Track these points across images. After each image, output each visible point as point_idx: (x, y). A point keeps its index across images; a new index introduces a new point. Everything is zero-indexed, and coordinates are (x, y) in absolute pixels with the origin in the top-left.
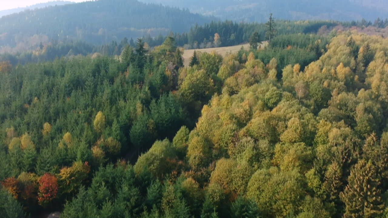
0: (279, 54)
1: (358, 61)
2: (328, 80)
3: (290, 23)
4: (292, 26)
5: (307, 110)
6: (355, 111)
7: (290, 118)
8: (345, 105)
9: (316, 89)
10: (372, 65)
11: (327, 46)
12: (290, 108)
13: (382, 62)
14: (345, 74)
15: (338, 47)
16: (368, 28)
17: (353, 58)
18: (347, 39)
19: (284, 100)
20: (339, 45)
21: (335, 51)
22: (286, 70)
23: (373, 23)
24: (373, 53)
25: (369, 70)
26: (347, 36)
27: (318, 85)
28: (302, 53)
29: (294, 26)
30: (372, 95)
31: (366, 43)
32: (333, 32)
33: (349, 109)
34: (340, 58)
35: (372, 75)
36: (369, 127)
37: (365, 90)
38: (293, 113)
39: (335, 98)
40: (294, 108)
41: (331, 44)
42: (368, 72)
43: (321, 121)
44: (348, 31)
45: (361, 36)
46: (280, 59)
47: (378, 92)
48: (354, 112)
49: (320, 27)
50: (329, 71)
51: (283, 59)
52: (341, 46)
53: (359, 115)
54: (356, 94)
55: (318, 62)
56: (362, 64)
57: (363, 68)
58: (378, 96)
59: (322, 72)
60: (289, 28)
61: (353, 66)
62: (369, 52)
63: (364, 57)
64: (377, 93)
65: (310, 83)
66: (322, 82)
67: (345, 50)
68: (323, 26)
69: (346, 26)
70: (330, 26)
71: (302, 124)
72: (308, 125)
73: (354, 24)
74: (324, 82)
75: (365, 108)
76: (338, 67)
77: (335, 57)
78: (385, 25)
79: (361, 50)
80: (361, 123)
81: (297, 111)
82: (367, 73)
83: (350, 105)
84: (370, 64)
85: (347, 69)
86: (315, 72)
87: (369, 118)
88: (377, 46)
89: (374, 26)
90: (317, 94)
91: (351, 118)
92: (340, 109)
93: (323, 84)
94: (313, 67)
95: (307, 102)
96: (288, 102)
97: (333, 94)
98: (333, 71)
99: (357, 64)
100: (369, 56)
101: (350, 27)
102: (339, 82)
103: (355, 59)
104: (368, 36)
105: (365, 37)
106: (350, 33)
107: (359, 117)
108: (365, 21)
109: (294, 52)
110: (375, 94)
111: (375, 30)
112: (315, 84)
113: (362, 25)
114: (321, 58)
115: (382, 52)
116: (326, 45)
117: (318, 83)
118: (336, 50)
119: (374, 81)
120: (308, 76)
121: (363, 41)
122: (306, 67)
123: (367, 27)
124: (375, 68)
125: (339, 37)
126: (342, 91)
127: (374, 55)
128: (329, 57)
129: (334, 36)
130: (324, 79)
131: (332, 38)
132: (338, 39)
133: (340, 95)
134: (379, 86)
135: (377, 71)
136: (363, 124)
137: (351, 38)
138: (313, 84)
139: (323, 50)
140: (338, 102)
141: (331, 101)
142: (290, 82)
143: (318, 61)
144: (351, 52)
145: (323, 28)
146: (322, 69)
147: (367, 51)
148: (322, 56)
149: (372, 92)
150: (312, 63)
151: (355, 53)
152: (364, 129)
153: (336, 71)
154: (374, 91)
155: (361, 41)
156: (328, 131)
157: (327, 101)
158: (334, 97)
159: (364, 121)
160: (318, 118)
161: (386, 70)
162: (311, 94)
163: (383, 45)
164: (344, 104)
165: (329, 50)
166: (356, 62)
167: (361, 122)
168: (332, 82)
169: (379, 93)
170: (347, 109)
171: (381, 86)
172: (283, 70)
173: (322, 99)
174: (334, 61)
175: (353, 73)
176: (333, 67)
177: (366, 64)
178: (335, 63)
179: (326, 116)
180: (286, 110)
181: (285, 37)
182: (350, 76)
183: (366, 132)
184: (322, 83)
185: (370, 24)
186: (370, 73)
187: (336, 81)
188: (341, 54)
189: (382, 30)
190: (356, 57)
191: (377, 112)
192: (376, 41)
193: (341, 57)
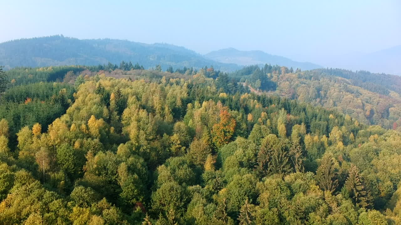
0: (12, 113)
1: (111, 109)
2: (79, 139)
3: (31, 70)
4: (32, 74)
5: (53, 195)
6: (117, 174)
7: (28, 215)
8: (105, 168)
9: (65, 153)
10: (126, 112)
11: (74, 95)
12: (27, 196)
13: (136, 108)
14: (99, 127)
15: (87, 96)
16: (115, 71)
17: (105, 107)
18: (96, 85)
19: (17, 184)
20: (87, 94)
21: (84, 101)
22: (22, 134)
23: (119, 66)
24: (125, 99)
25: (124, 118)
26: (95, 81)
27: (67, 149)
28: (43, 107)
29: (36, 74)
30: (132, 148)
31: (116, 88)
32: (80, 79)
33: (109, 172)
34: (90, 109)
35: (128, 123)
36: (136, 191)
37: (124, 143)
38: (32, 204)
39: (91, 161)
40: (33, 196)
41: (78, 92)
42: (123, 120)
43: (75, 209)
44: (95, 76)
45: (110, 80)
46: (13, 119)
47: (138, 142)
48: (115, 175)
49: (66, 73)
50: (79, 127)
51: (19, 118)
52: (90, 94)
53: (122, 178)
54: (115, 151)
55: (65, 117)
56: (116, 113)
57: (118, 117)
58: (138, 148)
59: (71, 130)
60: (30, 77)
61: (107, 116)
62: (121, 98)
63: (117, 103)
64: (137, 144)
65: (57, 146)
66: (72, 142)
67: (95, 98)
68: (69, 72)
69: (93, 70)
70: (77, 71)
71: (47, 221)
72: (56, 219)
73: (101, 68)
74: (74, 143)
75: (128, 166)
76: (90, 120)
77: (85, 108)
78: (130, 68)
79: (112, 96)
80: (127, 188)
81: (39, 200)
82: (123, 122)
83: (110, 167)
84: (124, 112)
85: (101, 120)
86: (61, 130)
87: (134, 179)
88: (127, 91)
89: (120, 69)
90: (68, 160)
91: (114, 183)
92: (99, 175)
93: (74, 145)
94: (58, 124)
95: (55, 176)
96: (24, 187)
97: (87, 157)
98: (84, 126)
99: (110, 113)
100: (122, 102)
101: (98, 71)
102: (93, 139)
103: (107, 107)
104: (117, 81)
105: (114, 81)
106: (98, 79)
107: (123, 180)
108: (111, 65)
109: (33, 107)
110: (135, 145)
111: (122, 72)
112: (63, 148)
113: (109, 69)
114: (68, 111)
115: (134, 97)
116: (73, 93)
117: (67, 145)
118: (85, 99)
119: (132, 130)
120: (52, 138)
121: (113, 86)
122: (49, 126)
123: (113, 70)
124: (130, 115)
125: (87, 83)
126: (98, 151)
127: (127, 101)
128: (78, 109)
129: (81, 82)
130: (74, 138)
131: (79, 84)
132: (86, 86)
133: (96, 157)
134: (138, 136)
135: (133, 118)
136: (128, 188)
137: (100, 84)
138: (61, 148)
139: (69, 101)
140: (95, 166)
141: (86, 167)
142: (29, 150)
143: (65, 115)
144: (102, 100)
145: (69, 73)
146: (70, 126)
147: (119, 98)
148: (69, 108)
149: (132, 144)
150: (57, 120)
151: (106, 100)
152: (131, 194)
153: (87, 126)
154: (134, 143)
155: (110, 86)
156: (87, 222)
157: (82, 167)
158: (89, 161)
159: (129, 184)
160: (69, 204)
161: (141, 117)
162: (59, 162)
163: (133, 89)
164: (103, 167)
165: (76, 100)
166: (109, 110)
167: (126, 186)
168: (85, 140)
169: (139, 144)
170: (108, 173)
171: (140, 136)
172: (18, 134)
173: (75, 165)
174: (83, 112)
175: (107, 125)
176: (83, 121)
177: (120, 112)
178: (85, 115)
179: (82, 197)
180: (21, 201)
181: (22, 88)
182: (104, 128)
183: (134, 197)
184: (72, 145)
185: (116, 67)
186: (126, 121)
187: (89, 139)
188: (91, 104)
189: (128, 72)
190: (108, 105)
191: (141, 168)
192: (126, 86)
193: (92, 107)
